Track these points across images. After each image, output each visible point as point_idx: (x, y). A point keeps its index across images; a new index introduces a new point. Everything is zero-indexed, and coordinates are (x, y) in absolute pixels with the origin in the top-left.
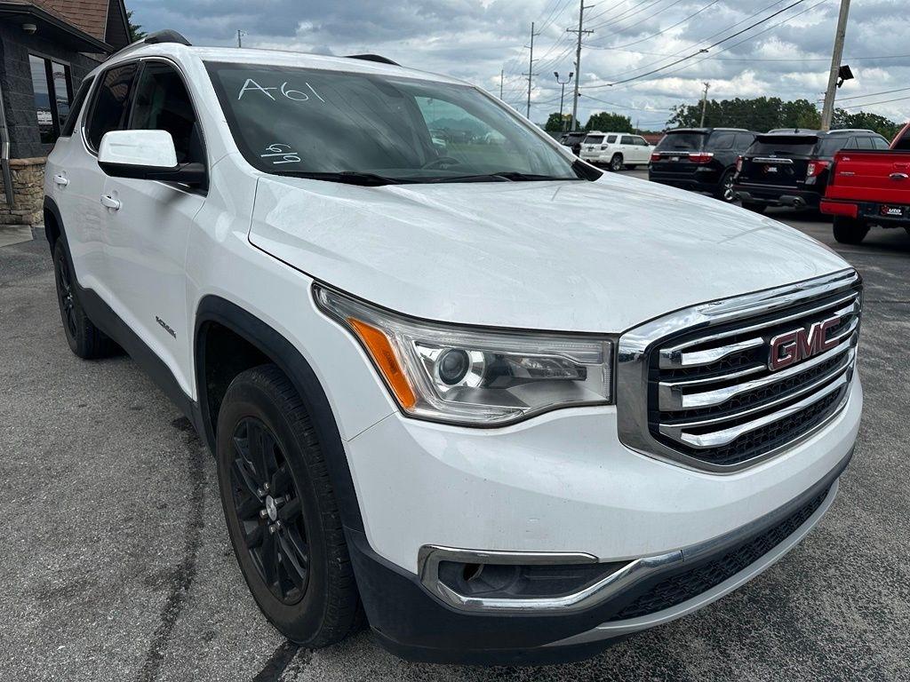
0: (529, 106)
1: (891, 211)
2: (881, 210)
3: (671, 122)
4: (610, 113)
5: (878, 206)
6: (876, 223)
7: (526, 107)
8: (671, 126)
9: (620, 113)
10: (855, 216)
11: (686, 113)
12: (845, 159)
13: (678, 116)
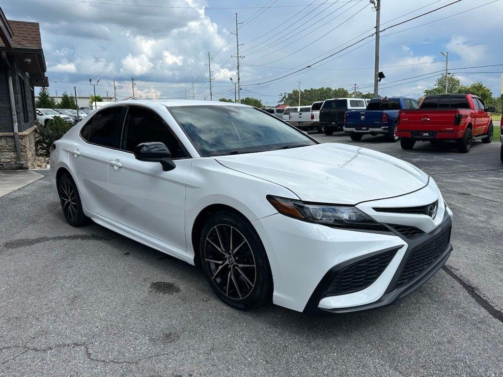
0: (211, 95)
1: (425, 134)
2: (420, 134)
3: (280, 102)
4: (250, 98)
5: (419, 133)
6: (419, 140)
7: (210, 96)
8: (280, 103)
9: (255, 98)
10: (410, 137)
11: (287, 97)
12: (403, 113)
13: (283, 98)
